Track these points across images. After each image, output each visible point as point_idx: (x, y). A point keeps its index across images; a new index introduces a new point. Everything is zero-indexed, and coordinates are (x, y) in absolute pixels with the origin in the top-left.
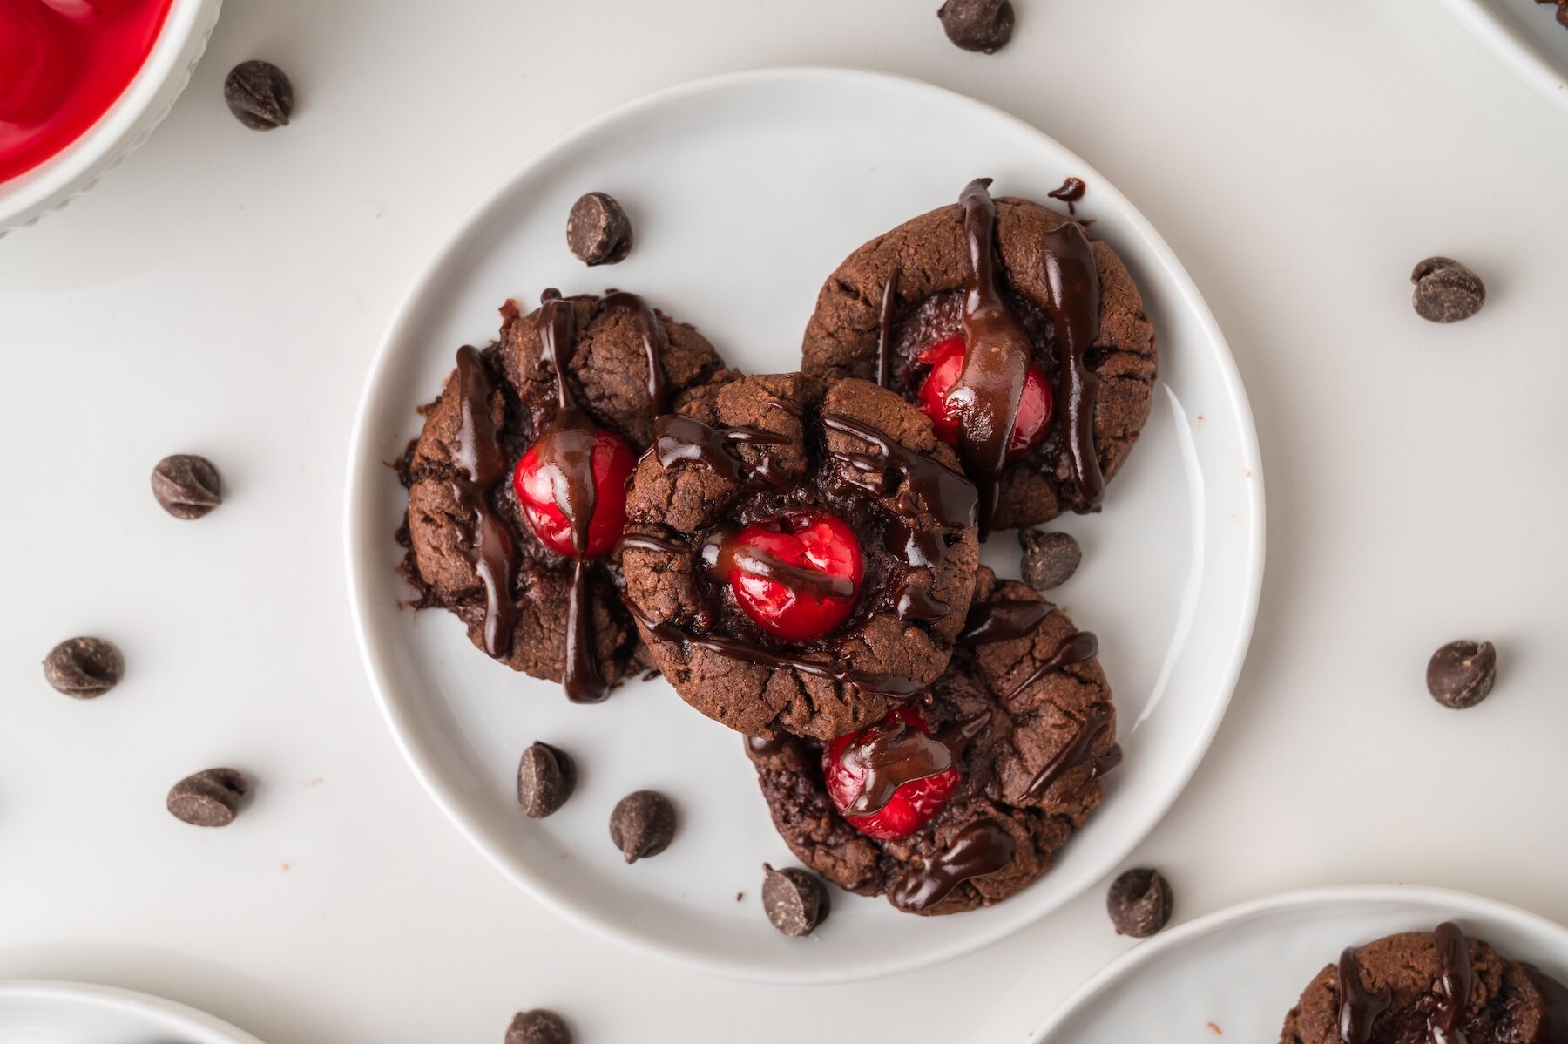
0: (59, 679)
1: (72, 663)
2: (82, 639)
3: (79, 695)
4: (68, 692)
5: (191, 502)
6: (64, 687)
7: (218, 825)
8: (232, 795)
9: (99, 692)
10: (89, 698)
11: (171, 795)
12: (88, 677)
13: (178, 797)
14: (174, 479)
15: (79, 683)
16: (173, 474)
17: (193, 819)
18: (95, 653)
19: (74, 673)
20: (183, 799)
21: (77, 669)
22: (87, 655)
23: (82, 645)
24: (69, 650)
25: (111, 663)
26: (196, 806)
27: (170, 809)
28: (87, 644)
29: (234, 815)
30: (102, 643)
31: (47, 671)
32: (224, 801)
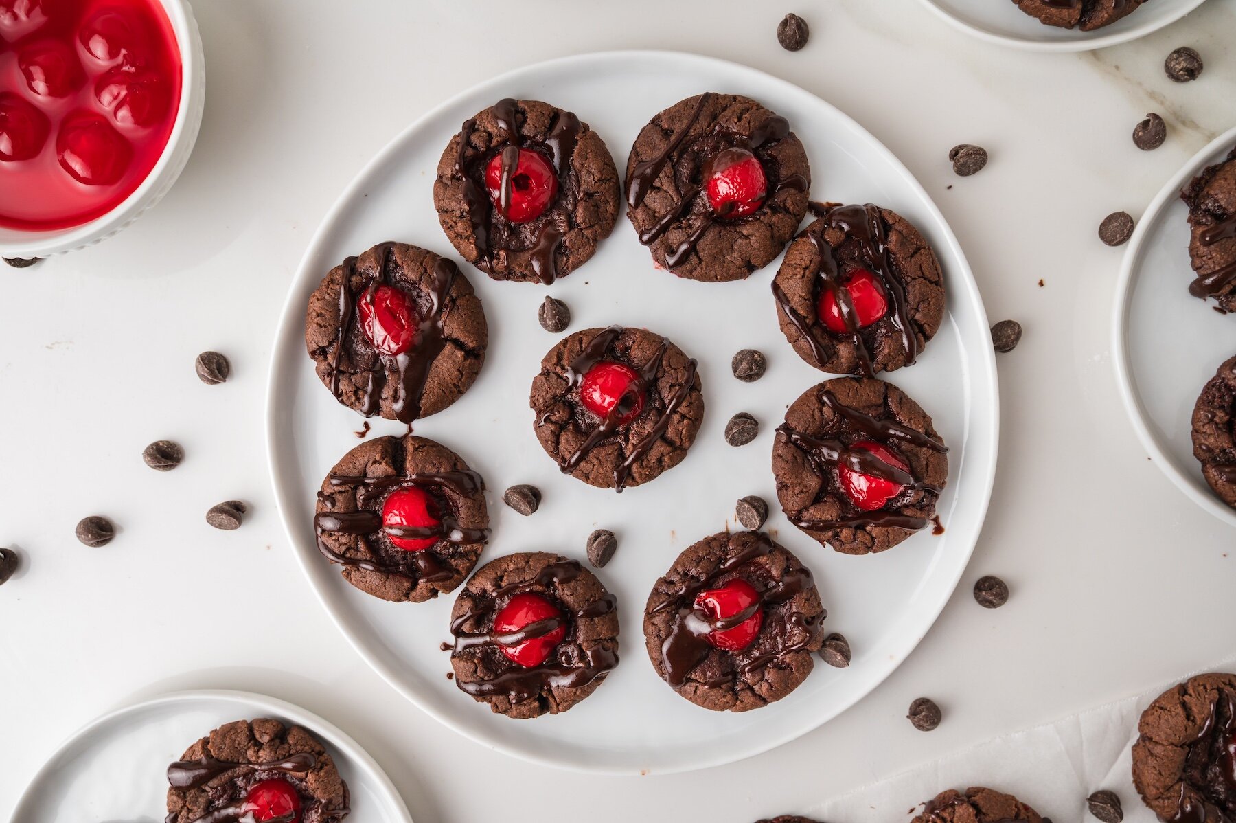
0: (149, 461)
1: (155, 453)
2: (161, 441)
3: (161, 469)
4: (155, 467)
5: (209, 377)
6: (153, 465)
7: (232, 528)
8: (237, 513)
9: (171, 467)
10: (167, 470)
11: (208, 515)
12: (163, 459)
13: (210, 515)
14: (205, 364)
15: (159, 462)
16: (206, 361)
17: (220, 526)
18: (168, 448)
19: (156, 458)
20: (213, 516)
21: (158, 456)
22: (163, 449)
23: (161, 444)
24: (155, 447)
25: (176, 452)
26: (220, 520)
27: (208, 521)
28: (163, 444)
29: (240, 523)
30: (171, 443)
31: (144, 457)
32: (233, 516)
